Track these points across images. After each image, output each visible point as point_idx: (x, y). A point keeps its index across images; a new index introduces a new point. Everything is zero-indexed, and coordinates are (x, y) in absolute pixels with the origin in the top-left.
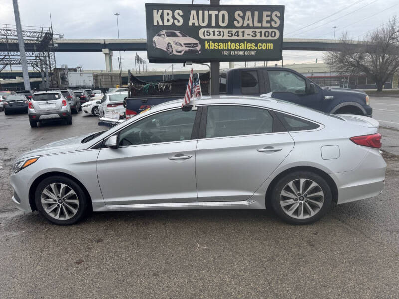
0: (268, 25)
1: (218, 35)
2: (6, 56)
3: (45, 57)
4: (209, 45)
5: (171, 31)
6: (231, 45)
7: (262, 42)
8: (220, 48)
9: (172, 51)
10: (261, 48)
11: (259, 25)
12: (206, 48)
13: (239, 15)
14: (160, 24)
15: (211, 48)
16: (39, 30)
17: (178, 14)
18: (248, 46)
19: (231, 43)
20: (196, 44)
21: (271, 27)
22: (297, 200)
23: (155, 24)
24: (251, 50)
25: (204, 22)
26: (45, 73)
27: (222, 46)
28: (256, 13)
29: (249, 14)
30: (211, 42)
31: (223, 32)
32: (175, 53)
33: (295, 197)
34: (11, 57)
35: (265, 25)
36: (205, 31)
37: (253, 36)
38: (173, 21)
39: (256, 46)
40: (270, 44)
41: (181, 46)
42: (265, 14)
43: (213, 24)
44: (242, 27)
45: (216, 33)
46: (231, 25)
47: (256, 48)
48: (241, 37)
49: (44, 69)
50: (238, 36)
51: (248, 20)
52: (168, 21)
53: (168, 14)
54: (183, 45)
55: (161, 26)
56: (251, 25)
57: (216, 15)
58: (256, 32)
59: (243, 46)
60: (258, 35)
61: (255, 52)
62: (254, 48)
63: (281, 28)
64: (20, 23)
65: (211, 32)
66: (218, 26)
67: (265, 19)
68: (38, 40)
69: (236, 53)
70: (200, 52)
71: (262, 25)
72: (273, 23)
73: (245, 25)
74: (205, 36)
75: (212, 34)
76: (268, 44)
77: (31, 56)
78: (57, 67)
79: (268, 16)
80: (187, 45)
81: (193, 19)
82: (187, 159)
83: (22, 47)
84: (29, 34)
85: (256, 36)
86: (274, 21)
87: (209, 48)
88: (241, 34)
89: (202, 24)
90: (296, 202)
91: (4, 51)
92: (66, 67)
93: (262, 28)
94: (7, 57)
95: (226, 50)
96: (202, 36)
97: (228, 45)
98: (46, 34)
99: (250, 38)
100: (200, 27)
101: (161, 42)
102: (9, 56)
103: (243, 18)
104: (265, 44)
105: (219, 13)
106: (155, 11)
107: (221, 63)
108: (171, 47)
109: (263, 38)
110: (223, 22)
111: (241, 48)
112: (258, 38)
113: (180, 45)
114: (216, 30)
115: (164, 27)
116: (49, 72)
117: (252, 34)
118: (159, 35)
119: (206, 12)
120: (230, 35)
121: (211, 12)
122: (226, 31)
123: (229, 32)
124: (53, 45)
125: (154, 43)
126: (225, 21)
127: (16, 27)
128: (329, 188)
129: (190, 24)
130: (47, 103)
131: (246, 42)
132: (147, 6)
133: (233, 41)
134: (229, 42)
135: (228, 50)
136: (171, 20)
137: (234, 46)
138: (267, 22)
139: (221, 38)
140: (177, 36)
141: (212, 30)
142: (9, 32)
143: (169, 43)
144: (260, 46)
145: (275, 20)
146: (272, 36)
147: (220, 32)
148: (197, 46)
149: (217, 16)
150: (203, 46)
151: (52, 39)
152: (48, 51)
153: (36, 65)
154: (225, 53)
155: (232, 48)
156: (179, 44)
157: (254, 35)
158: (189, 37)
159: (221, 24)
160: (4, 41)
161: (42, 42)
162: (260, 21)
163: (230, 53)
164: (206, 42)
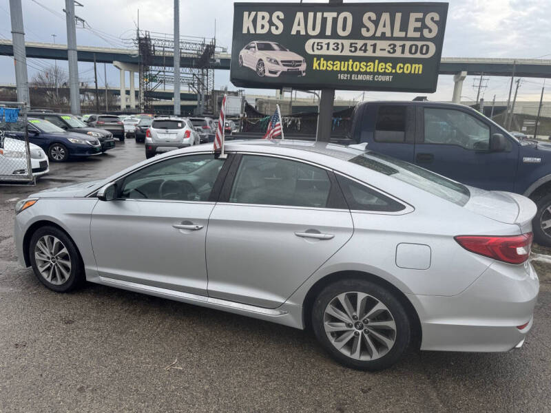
0: (418, 35)
1: (334, 49)
2: (160, 72)
3: (203, 75)
4: (319, 64)
5: (266, 42)
6: (352, 65)
7: (405, 61)
8: (335, 69)
9: (264, 70)
10: (402, 70)
11: (403, 34)
12: (314, 68)
13: (369, 18)
14: (251, 32)
15: (321, 68)
16: (200, 41)
17: (278, 17)
18: (380, 67)
19: (354, 62)
20: (300, 61)
21: (422, 38)
22: (351, 327)
23: (245, 31)
24: (385, 74)
25: (314, 29)
26: (201, 95)
27: (339, 65)
28: (399, 16)
29: (386, 17)
30: (322, 59)
31: (342, 44)
32: (267, 74)
33: (349, 321)
34: (166, 74)
35: (411, 34)
36: (314, 43)
37: (389, 52)
38: (270, 28)
39: (394, 67)
40: (417, 66)
41: (278, 64)
42: (413, 16)
43: (328, 32)
44: (373, 37)
45: (332, 46)
46: (355, 34)
47: (394, 71)
48: (369, 53)
49: (201, 91)
50: (365, 51)
51: (384, 26)
52: (263, 27)
53: (263, 18)
54: (280, 63)
55: (253, 34)
56: (388, 34)
57: (333, 18)
58: (395, 46)
59: (372, 67)
60: (399, 49)
61: (391, 77)
62: (389, 70)
63: (439, 41)
64: (178, 32)
65: (323, 45)
66: (335, 35)
67: (413, 24)
68: (197, 54)
69: (360, 77)
70: (304, 74)
71: (406, 34)
72: (426, 32)
73: (378, 34)
74: (313, 51)
75: (325, 47)
76: (414, 66)
77: (186, 73)
78: (215, 89)
79: (417, 20)
80: (285, 63)
81: (299, 25)
82: (194, 230)
83: (177, 62)
84: (188, 45)
85: (394, 51)
86: (427, 27)
87: (318, 68)
88: (370, 49)
89: (311, 33)
90: (349, 329)
91: (158, 65)
92: (226, 89)
93: (406, 39)
94: (162, 73)
95: (344, 72)
96: (309, 51)
97: (348, 65)
98: (208, 46)
99: (385, 54)
100: (308, 37)
101: (250, 57)
102: (164, 72)
103: (376, 23)
104: (409, 65)
105: (338, 15)
106: (246, 14)
107: (336, 91)
108: (263, 65)
109: (407, 55)
110: (344, 29)
111: (368, 70)
112: (398, 54)
113: (276, 62)
114: (332, 41)
115: (257, 37)
116: (206, 93)
117: (389, 49)
118: (248, 48)
119: (319, 15)
120: (353, 49)
121: (326, 14)
122: (347, 43)
123: (351, 44)
124: (214, 60)
125: (241, 58)
126: (347, 29)
127: (173, 37)
128: (405, 317)
129: (294, 32)
130: (167, 133)
131: (377, 62)
132: (237, 5)
133: (355, 59)
134: (351, 60)
135: (347, 72)
136: (267, 26)
137: (357, 66)
138: (416, 30)
139: (338, 53)
140: (273, 50)
141: (325, 41)
142: (167, 43)
143: (261, 60)
144: (400, 68)
145: (430, 26)
146: (421, 53)
147: (338, 44)
148: (300, 65)
149: (335, 20)
150: (310, 65)
151: (213, 52)
152: (207, 68)
153: (191, 84)
154: (342, 77)
155: (355, 70)
156: (275, 60)
157: (392, 51)
158: (290, 51)
159: (340, 32)
160: (161, 53)
161: (202, 56)
162: (404, 27)
163: (351, 76)
164: (315, 59)
